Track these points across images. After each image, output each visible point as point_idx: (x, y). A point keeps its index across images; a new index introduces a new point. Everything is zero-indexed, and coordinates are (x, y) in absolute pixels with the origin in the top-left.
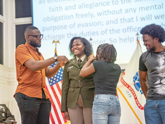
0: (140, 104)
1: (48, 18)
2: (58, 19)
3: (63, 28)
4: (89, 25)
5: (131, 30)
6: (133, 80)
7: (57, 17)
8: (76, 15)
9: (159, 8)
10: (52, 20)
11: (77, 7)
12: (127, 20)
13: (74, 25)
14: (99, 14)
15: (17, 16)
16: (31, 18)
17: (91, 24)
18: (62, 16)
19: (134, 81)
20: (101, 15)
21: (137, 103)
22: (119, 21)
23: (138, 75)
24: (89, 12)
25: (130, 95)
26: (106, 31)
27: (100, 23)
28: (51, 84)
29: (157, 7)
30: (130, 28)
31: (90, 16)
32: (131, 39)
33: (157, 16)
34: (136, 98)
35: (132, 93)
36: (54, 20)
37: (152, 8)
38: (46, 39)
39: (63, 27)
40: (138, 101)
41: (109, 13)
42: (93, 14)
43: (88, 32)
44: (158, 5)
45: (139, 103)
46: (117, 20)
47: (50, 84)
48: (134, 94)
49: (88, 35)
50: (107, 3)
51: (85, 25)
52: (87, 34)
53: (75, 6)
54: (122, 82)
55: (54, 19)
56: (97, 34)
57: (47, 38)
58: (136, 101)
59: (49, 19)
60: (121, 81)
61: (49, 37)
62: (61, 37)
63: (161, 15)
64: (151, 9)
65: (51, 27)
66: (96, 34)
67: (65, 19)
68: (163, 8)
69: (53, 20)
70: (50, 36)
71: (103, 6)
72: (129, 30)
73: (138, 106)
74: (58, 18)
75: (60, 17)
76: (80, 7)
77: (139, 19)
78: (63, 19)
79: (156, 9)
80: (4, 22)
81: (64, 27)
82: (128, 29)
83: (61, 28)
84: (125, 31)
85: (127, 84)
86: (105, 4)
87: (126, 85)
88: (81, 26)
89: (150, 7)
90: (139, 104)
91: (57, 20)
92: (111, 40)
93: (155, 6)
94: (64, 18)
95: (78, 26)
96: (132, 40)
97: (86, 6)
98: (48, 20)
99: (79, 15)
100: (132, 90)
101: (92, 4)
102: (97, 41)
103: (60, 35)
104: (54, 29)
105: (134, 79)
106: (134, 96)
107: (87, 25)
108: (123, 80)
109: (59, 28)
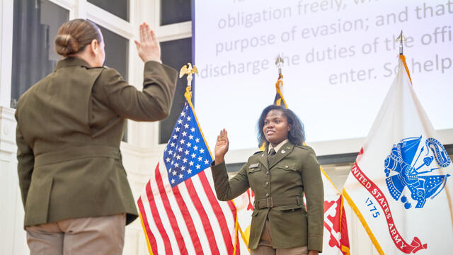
0: (400, 237)
1: (229, 19)
2: (252, 20)
3: (265, 41)
4: (330, 30)
5: (446, 35)
6: (384, 168)
7: (251, 15)
8: (299, 6)
10: (239, 24)
12: (435, 10)
13: (293, 31)
17: (336, 27)
19: (386, 171)
21: (391, 234)
22: (412, 14)
23: (396, 153)
25: (376, 211)
26: (375, 43)
27: (359, 23)
28: (173, 181)
30: (443, 32)
31: (335, 7)
32: (443, 60)
34: (390, 221)
35: (381, 206)
36: (243, 23)
38: (224, 72)
39: (266, 39)
40: (394, 227)
43: (329, 51)
45: (397, 233)
46: (406, 13)
47: (171, 182)
48: (385, 208)
49: (326, 57)
51: (320, 30)
52: (326, 53)
54: (355, 175)
55: (245, 20)
56: (352, 53)
57: (225, 70)
58: (389, 226)
59: (232, 22)
60: (353, 172)
61: (230, 67)
62: (260, 67)
65: (236, 42)
66: (349, 53)
67: (270, 18)
69: (241, 23)
70: (234, 66)
72: (440, 36)
73: (395, 242)
74: (253, 17)
75: (259, 14)
78: (265, 20)
80: (131, 36)
81: (269, 39)
82: (436, 34)
83: (260, 42)
84: (426, 39)
85: (369, 180)
87: (366, 183)
88: (311, 34)
90: (397, 236)
91: (252, 23)
92: (388, 66)
94: (267, 15)
95: (303, 34)
96: (446, 63)
98: (229, 26)
99: (305, 6)
100: (380, 198)
102: (352, 72)
103: (258, 62)
104: (242, 47)
105: (386, 165)
106: (386, 215)
107: (327, 29)
108: (358, 168)
109: (254, 42)
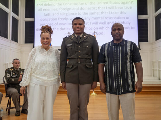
8: (59, 18)
11: (59, 14)
13: (57, 23)
15: (26, 17)
16: (34, 18)
17: (66, 24)
18: (51, 19)
24: (66, 18)
29: (101, 18)
31: (66, 20)
42: (68, 18)
53: (58, 14)
63: (102, 22)
68: (103, 19)
71: (73, 15)
76: (61, 15)
77: (91, 23)
88: (61, 25)
91: (48, 21)
95: (59, 24)
97: (64, 14)
101: (67, 13)
107: (64, 24)
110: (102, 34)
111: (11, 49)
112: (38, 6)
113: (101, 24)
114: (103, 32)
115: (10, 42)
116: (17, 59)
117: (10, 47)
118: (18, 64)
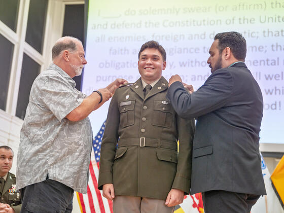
1: (106, 63)
2: (120, 66)
9: (273, 64)
10: (112, 67)
14: (182, 65)
18: (128, 63)
20: (185, 66)
29: (269, 63)
33: (269, 76)
36: (114, 67)
37: (262, 63)
41: (197, 64)
42: (173, 63)
44: (272, 60)
50: (195, 50)
59: (108, 65)
63: (274, 74)
64: (260, 64)
67: (131, 66)
68: (278, 64)
71: (189, 53)
75: (124, 63)
78: (128, 67)
79: (268, 65)
86: (192, 50)
89: (259, 62)
93: (268, 60)
98: (106, 67)
101: (173, 49)
110: (274, 107)
111: (12, 141)
112: (94, 27)
113: (271, 79)
114: (278, 104)
115: (11, 122)
116: (7, 148)
117: (9, 134)
118: (7, 161)
